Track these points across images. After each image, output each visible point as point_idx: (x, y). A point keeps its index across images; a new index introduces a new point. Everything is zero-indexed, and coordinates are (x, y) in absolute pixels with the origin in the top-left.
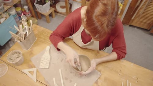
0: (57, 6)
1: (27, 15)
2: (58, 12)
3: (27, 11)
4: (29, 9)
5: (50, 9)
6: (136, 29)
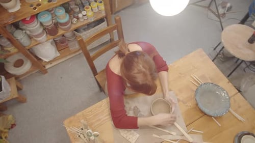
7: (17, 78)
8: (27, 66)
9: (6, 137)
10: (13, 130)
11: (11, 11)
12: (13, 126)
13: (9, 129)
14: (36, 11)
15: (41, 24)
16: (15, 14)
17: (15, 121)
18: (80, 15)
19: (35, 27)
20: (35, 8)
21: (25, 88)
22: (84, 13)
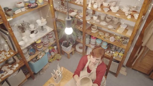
0: (76, 47)
1: (55, 52)
2: (76, 51)
3: (56, 50)
4: (57, 49)
5: (71, 49)
6: (137, 72)
7: (75, 50)
8: (81, 51)
9: (53, 60)
10: (57, 60)
11: (92, 31)
12: (58, 60)
13: (57, 59)
14: (97, 37)
15: (96, 42)
16: (92, 33)
17: (60, 59)
18: (111, 52)
19: (93, 41)
20: (98, 36)
21: (74, 56)
22: (114, 53)
